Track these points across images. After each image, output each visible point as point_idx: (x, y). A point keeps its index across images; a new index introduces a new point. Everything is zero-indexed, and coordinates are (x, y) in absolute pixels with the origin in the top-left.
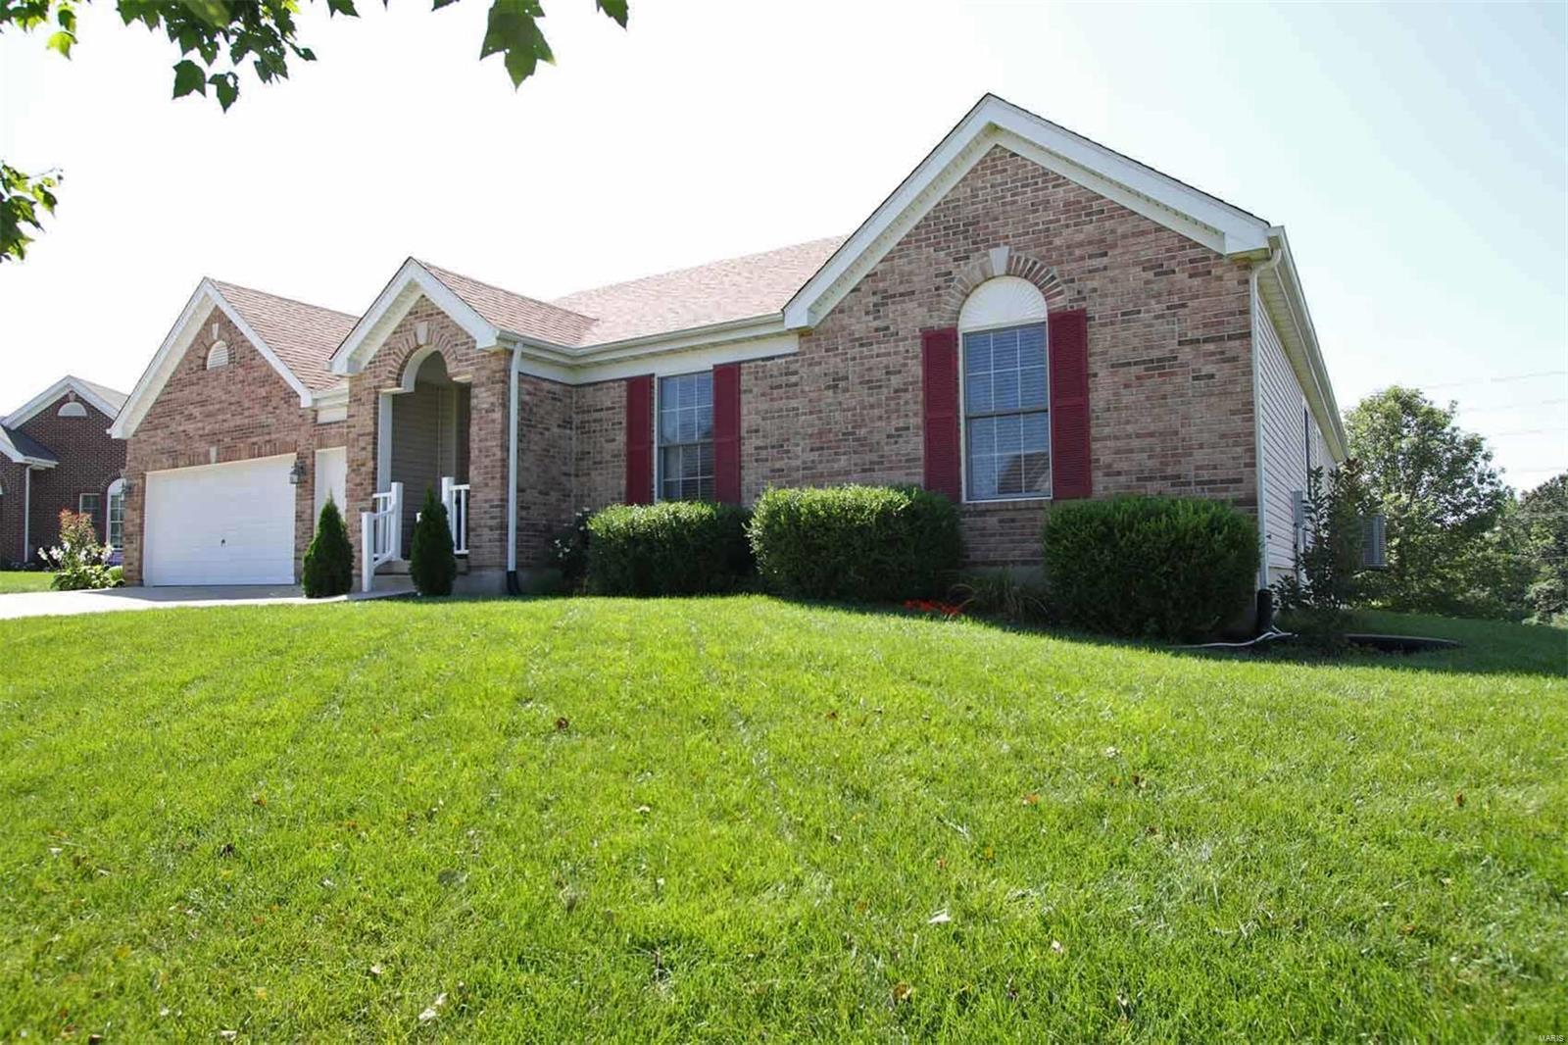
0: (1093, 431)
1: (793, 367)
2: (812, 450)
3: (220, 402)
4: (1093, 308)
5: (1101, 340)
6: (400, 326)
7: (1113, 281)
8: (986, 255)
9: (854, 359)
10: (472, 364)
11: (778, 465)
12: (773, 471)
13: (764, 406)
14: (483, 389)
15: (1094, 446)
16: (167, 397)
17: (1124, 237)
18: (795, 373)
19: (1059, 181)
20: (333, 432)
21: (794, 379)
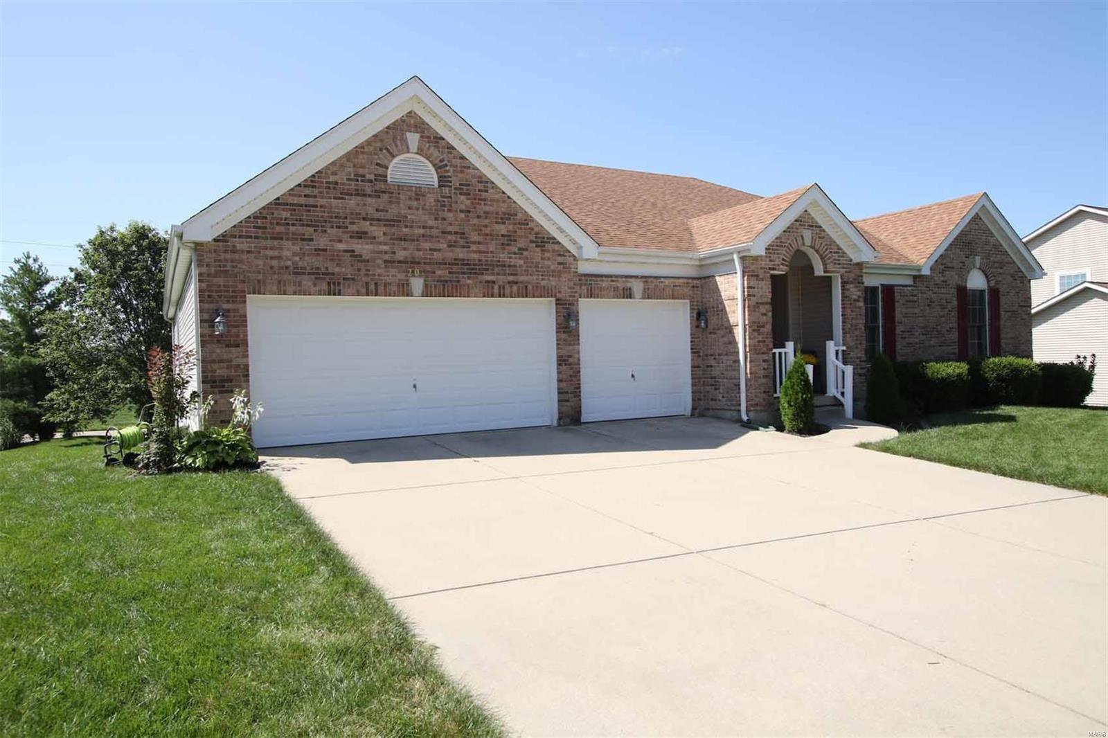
0: (1002, 336)
1: (915, 293)
2: (923, 334)
3: (424, 227)
4: (1003, 288)
5: (1003, 300)
6: (789, 228)
7: (1004, 279)
8: (974, 258)
9: (935, 293)
10: (843, 268)
11: (911, 340)
12: (908, 344)
13: (904, 310)
14: (852, 286)
15: (1002, 341)
16: (303, 201)
17: (1007, 263)
18: (915, 296)
19: (992, 235)
20: (604, 284)
21: (915, 299)
